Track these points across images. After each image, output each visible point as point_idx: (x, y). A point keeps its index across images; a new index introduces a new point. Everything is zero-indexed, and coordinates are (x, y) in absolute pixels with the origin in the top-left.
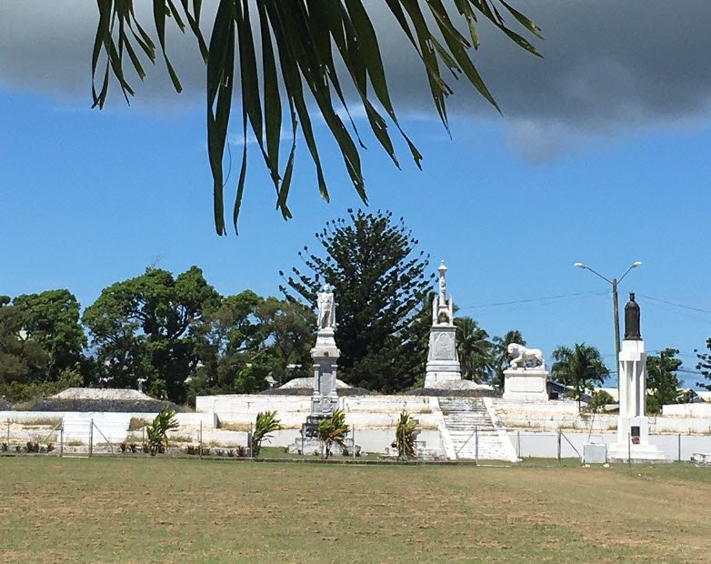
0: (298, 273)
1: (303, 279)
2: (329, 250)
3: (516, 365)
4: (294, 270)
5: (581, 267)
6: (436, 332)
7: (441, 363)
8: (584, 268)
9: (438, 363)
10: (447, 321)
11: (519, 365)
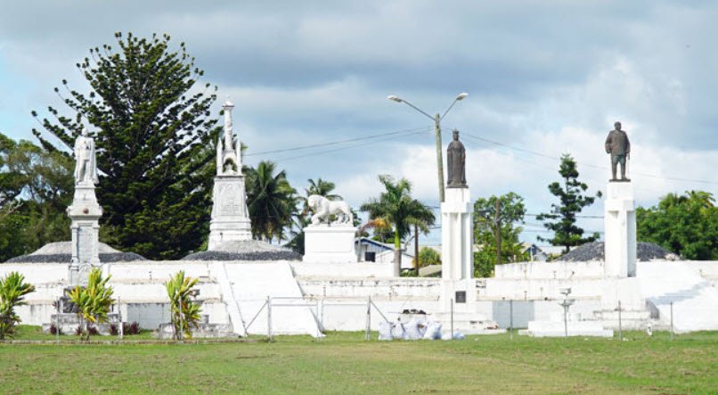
0: (55, 113)
1: (62, 120)
2: (94, 84)
3: (318, 221)
4: (50, 109)
5: (396, 100)
6: (221, 183)
7: (228, 219)
8: (400, 101)
9: (223, 219)
10: (234, 168)
11: (321, 220)
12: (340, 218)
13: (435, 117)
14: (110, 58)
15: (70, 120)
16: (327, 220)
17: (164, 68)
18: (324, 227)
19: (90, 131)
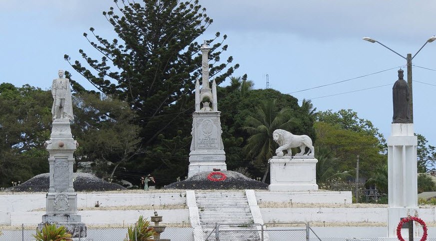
0: (84, 55)
1: (90, 61)
2: (117, 30)
3: (282, 153)
4: (81, 51)
5: (370, 40)
6: (198, 119)
7: (206, 152)
8: (373, 42)
9: (201, 152)
10: (211, 105)
11: (285, 152)
12: (303, 151)
13: (406, 57)
14: (131, 4)
15: (96, 61)
16: (290, 152)
17: (179, 14)
18: (287, 159)
19: (114, 72)
